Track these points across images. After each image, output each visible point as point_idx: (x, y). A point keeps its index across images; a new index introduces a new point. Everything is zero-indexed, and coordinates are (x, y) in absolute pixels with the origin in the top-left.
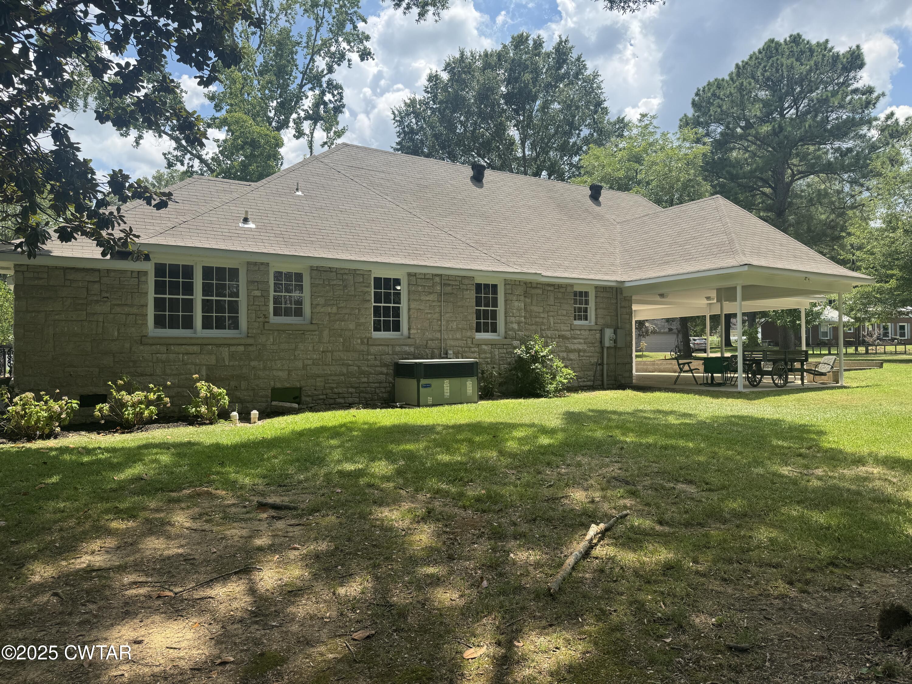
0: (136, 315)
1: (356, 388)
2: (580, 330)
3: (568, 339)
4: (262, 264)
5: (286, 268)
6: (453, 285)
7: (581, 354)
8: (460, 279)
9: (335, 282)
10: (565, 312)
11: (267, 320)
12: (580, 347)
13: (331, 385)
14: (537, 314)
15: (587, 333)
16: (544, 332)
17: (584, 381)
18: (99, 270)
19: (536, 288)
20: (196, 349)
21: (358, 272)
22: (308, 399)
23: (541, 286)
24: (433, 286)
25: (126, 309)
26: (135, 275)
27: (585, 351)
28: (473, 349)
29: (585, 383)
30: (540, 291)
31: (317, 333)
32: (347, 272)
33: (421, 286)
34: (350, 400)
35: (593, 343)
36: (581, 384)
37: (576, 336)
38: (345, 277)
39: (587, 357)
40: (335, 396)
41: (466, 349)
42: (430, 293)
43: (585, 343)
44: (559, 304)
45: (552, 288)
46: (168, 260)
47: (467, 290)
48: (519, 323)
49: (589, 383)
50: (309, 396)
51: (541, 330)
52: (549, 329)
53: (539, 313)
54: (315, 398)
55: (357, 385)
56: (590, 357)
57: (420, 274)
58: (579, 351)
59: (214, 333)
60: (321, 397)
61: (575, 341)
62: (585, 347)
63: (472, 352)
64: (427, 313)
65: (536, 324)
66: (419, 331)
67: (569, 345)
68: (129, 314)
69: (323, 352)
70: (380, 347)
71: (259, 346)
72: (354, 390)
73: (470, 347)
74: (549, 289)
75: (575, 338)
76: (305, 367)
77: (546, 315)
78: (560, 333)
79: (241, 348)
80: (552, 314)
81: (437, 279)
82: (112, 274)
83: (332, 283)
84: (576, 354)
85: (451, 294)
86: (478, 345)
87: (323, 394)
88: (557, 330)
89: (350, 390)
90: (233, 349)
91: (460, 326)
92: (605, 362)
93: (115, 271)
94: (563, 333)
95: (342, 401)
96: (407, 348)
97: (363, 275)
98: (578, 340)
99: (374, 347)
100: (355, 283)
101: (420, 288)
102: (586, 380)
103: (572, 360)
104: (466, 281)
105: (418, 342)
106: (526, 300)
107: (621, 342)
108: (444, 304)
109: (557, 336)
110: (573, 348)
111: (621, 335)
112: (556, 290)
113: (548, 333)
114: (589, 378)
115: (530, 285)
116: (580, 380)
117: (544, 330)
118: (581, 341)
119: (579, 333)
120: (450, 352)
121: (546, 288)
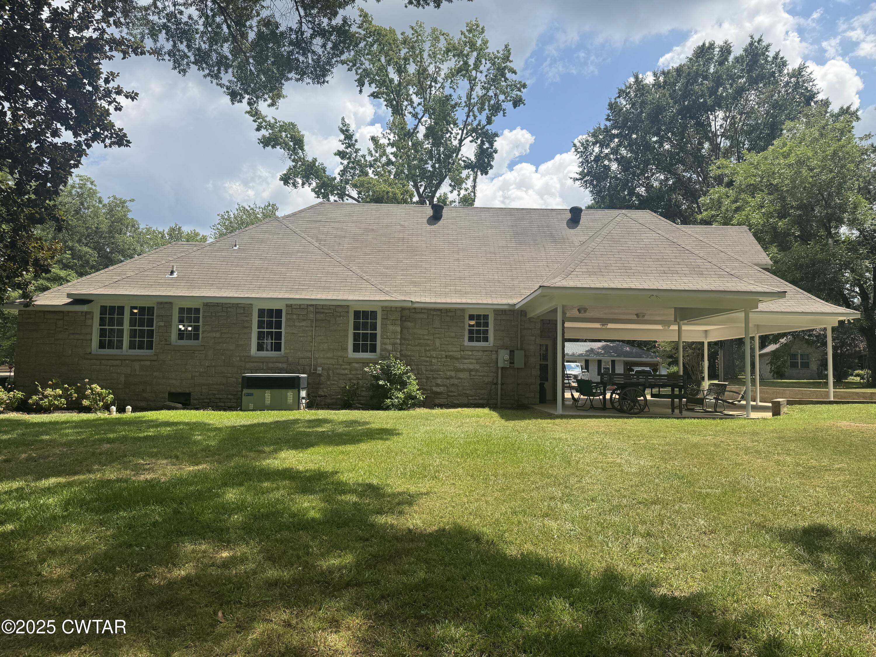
0: (82, 340)
1: (234, 395)
2: (472, 351)
3: (457, 359)
4: (166, 303)
5: (186, 305)
6: (326, 313)
7: (473, 373)
8: (334, 307)
9: (220, 314)
10: (453, 334)
11: (167, 343)
12: (471, 367)
13: (214, 392)
14: (421, 336)
15: (480, 353)
16: (428, 353)
17: (475, 399)
18: (63, 312)
19: (419, 313)
20: (118, 362)
21: (239, 306)
22: (195, 402)
23: (426, 311)
24: (307, 314)
25: (77, 336)
26: (84, 314)
27: (477, 371)
28: (343, 367)
29: (476, 401)
30: (425, 316)
31: (204, 352)
32: (229, 305)
33: (296, 314)
34: (229, 404)
35: (487, 364)
36: (471, 401)
37: (467, 357)
38: (229, 309)
39: (481, 376)
40: (217, 401)
41: (337, 366)
42: (304, 320)
43: (477, 363)
44: (447, 327)
45: (439, 313)
46: (108, 304)
47: (340, 316)
48: (394, 344)
49: (481, 402)
50: (196, 399)
51: (426, 351)
52: (435, 350)
53: (424, 335)
54: (200, 401)
55: (235, 393)
56: (483, 376)
57: (295, 305)
58: (470, 371)
59: (137, 352)
60: (206, 401)
61: (466, 361)
62: (478, 367)
63: (343, 369)
64: (300, 336)
65: (419, 345)
66: (292, 351)
67: (457, 365)
68: (78, 340)
69: (208, 367)
70: (255, 364)
71: (161, 362)
72: (233, 397)
73: (341, 365)
74: (435, 313)
75: (466, 359)
76: (193, 378)
77: (431, 337)
78: (447, 353)
79: (148, 363)
80: (438, 336)
81: (311, 308)
82: (70, 314)
83: (218, 314)
84: (467, 373)
85: (323, 320)
86: (350, 363)
87: (207, 399)
88: (444, 351)
89: (229, 396)
90: (142, 363)
91: (332, 347)
92: (499, 382)
93: (71, 312)
94: (451, 353)
95: (222, 404)
96: (280, 365)
97: (244, 307)
98: (468, 361)
99: (250, 364)
100: (237, 314)
101: (294, 317)
102: (477, 398)
103: (461, 379)
104: (340, 310)
105: (290, 359)
106: (409, 324)
107: (519, 362)
108: (317, 329)
109: (444, 356)
110: (462, 367)
111: (519, 356)
112: (443, 314)
113: (434, 354)
114: (481, 396)
115: (413, 311)
116: (470, 398)
117: (429, 350)
118: (473, 361)
119: (470, 353)
120: (320, 369)
121: (432, 312)
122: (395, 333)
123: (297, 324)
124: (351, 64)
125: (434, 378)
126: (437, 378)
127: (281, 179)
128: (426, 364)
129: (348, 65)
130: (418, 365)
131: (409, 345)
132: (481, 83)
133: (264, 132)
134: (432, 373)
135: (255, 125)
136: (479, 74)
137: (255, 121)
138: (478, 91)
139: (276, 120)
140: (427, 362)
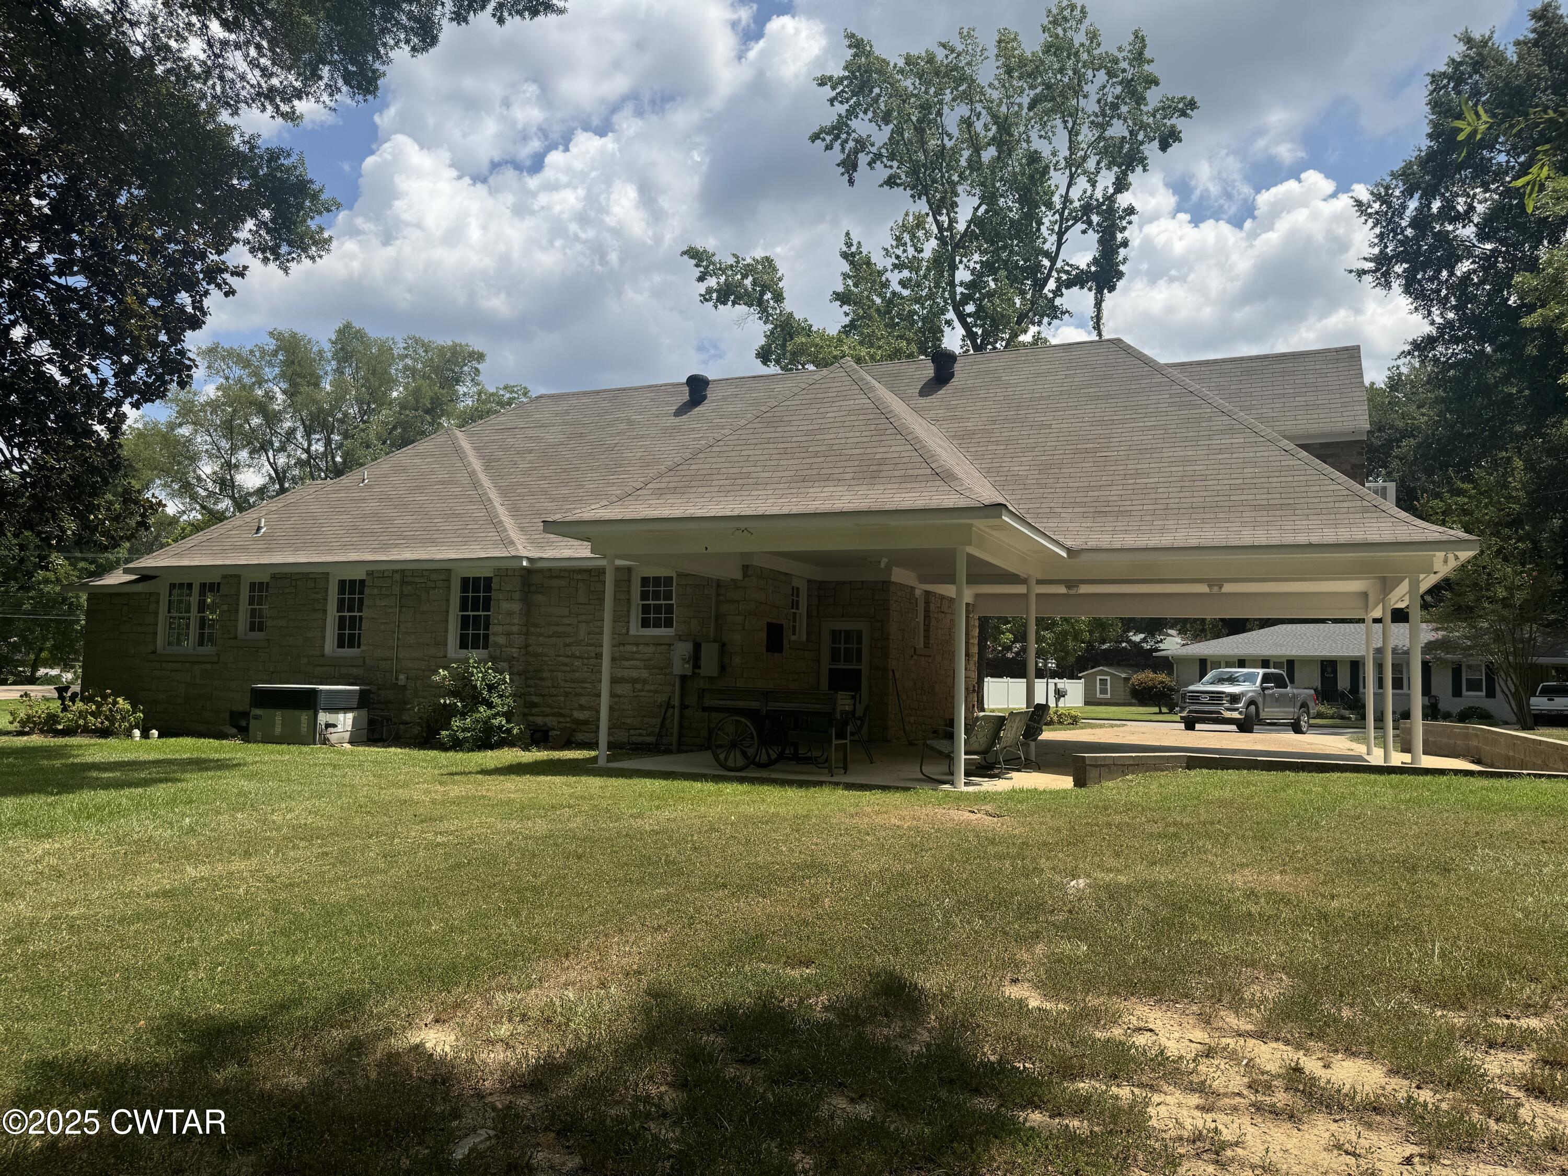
0: (147, 633)
2: (637, 645)
4: (231, 576)
5: (257, 578)
7: (638, 686)
9: (290, 590)
12: (635, 674)
14: (559, 619)
15: (651, 649)
16: (568, 648)
17: (641, 735)
18: (128, 594)
19: (556, 577)
23: (566, 574)
24: (391, 587)
25: (140, 628)
26: (148, 596)
27: (645, 682)
29: (642, 739)
30: (564, 583)
31: (268, 650)
32: (299, 576)
33: (378, 587)
35: (662, 669)
36: (634, 739)
37: (628, 655)
38: (298, 583)
39: (650, 691)
41: (429, 673)
42: (387, 596)
43: (645, 667)
44: (597, 602)
45: (585, 576)
46: (177, 580)
47: (436, 588)
49: (649, 739)
51: (565, 645)
53: (562, 617)
56: (656, 692)
57: (380, 572)
58: (634, 681)
61: (626, 663)
62: (645, 674)
64: (381, 623)
65: (556, 634)
66: (371, 648)
68: (141, 633)
69: (272, 672)
74: (580, 577)
75: (627, 659)
77: (574, 621)
78: (597, 649)
79: (209, 667)
80: (584, 618)
82: (135, 597)
84: (628, 686)
85: (414, 595)
88: (591, 645)
90: (203, 666)
91: (422, 641)
92: (677, 703)
93: (136, 594)
96: (354, 671)
98: (631, 663)
101: (376, 591)
102: (644, 732)
103: (619, 696)
104: (434, 576)
105: (367, 662)
106: (539, 598)
107: (709, 666)
108: (403, 610)
109: (593, 655)
110: (620, 675)
111: (710, 653)
112: (593, 579)
113: (576, 650)
114: (650, 729)
115: (548, 574)
116: (632, 732)
117: (570, 645)
118: (638, 663)
119: (635, 649)
120: (402, 677)
121: (575, 576)
122: (510, 614)
123: (378, 603)
124: (829, 138)
125: (576, 695)
126: (581, 695)
127: (758, 355)
128: (565, 668)
129: (824, 140)
130: (552, 671)
131: (541, 635)
132: (1089, 117)
133: (712, 282)
134: (572, 685)
135: (697, 272)
136: (1082, 102)
137: (697, 266)
138: (1087, 135)
139: (737, 257)
140: (566, 665)
